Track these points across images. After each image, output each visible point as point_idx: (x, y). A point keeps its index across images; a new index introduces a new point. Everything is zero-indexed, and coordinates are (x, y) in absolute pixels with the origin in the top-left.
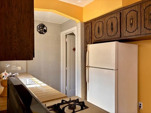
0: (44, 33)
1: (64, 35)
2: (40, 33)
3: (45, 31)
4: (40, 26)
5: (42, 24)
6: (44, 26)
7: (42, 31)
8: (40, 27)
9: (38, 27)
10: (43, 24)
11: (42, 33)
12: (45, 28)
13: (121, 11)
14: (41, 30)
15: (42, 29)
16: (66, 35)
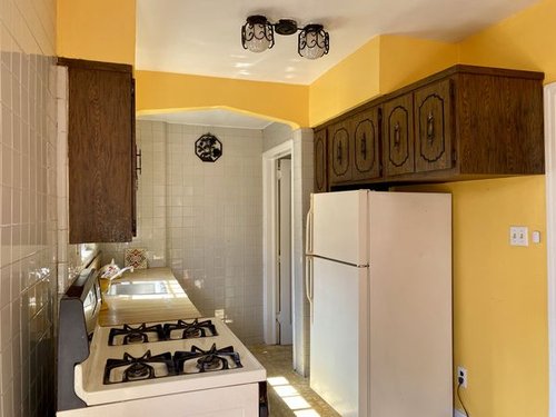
0: (214, 158)
1: (273, 160)
2: (204, 159)
3: (218, 153)
4: (204, 140)
5: (209, 135)
6: (213, 140)
7: (210, 153)
8: (204, 144)
9: (198, 144)
10: (212, 134)
11: (210, 160)
12: (217, 146)
13: (382, 106)
14: (207, 151)
15: (210, 147)
16: (279, 160)
